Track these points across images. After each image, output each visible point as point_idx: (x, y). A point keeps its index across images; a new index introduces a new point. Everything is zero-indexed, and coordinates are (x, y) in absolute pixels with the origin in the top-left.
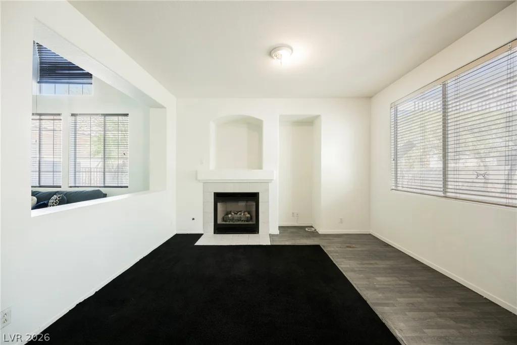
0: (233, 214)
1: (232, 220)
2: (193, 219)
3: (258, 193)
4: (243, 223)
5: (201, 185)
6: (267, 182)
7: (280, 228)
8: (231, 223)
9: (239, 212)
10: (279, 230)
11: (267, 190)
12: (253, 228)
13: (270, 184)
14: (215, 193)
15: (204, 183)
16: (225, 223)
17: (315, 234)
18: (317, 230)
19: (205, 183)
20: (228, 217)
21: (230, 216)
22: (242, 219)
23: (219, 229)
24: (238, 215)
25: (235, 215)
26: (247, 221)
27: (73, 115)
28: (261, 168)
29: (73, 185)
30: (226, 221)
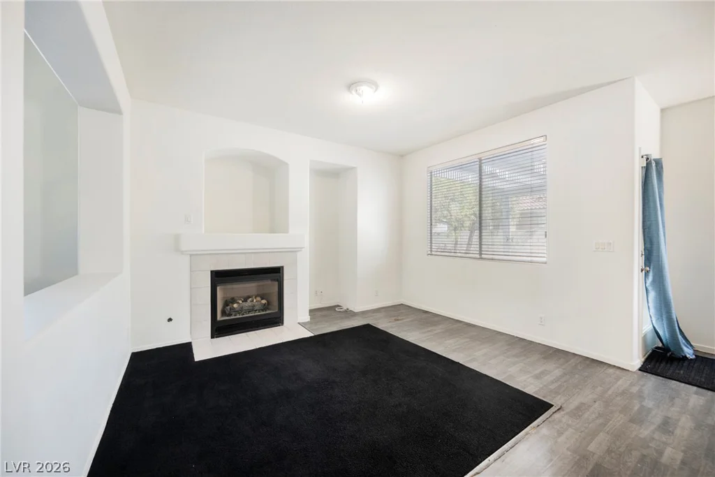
0: (240, 302)
1: (240, 311)
2: (170, 320)
3: (283, 267)
4: (257, 314)
5: (189, 256)
6: (294, 251)
7: (311, 311)
8: (238, 316)
9: (248, 298)
10: (310, 315)
11: (295, 263)
12: (276, 320)
13: (299, 254)
14: (212, 272)
15: (191, 255)
16: (229, 318)
17: (349, 314)
18: (350, 309)
19: (194, 256)
20: (234, 308)
21: (235, 306)
22: (256, 308)
23: (219, 329)
24: (249, 303)
25: (244, 303)
26: (263, 310)
28: (285, 231)
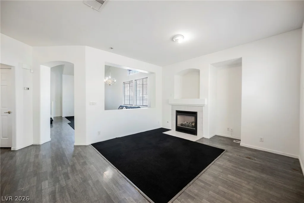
0: (186, 122)
1: (185, 125)
2: (168, 122)
3: (197, 112)
4: (190, 128)
5: (171, 106)
8: (184, 127)
11: (202, 111)
12: (194, 132)
13: (203, 107)
14: (176, 111)
16: (181, 126)
19: (173, 105)
21: (184, 123)
22: (190, 126)
23: (178, 129)
24: (188, 124)
26: (192, 128)
27: (135, 80)
28: (199, 98)
29: (135, 104)
30: (182, 126)
